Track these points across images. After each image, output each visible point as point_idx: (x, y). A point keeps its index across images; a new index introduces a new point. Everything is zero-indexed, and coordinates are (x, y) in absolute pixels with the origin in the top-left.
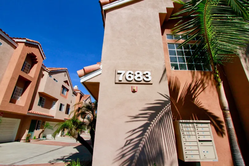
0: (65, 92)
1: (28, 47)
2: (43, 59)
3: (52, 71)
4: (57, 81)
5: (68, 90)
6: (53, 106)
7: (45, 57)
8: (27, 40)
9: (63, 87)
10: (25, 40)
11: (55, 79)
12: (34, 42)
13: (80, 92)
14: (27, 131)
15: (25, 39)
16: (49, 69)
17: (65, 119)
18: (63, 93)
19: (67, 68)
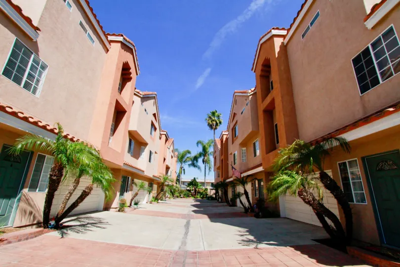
0: (153, 132)
1: (123, 50)
2: (137, 74)
3: (145, 95)
4: (147, 113)
5: (155, 129)
6: (141, 154)
7: (139, 70)
8: (124, 39)
9: (153, 124)
10: (122, 38)
11: (145, 110)
12: (130, 43)
13: (165, 133)
14: (118, 194)
15: (122, 36)
16: (141, 93)
17: (153, 176)
18: (151, 134)
19: (156, 93)
